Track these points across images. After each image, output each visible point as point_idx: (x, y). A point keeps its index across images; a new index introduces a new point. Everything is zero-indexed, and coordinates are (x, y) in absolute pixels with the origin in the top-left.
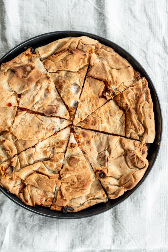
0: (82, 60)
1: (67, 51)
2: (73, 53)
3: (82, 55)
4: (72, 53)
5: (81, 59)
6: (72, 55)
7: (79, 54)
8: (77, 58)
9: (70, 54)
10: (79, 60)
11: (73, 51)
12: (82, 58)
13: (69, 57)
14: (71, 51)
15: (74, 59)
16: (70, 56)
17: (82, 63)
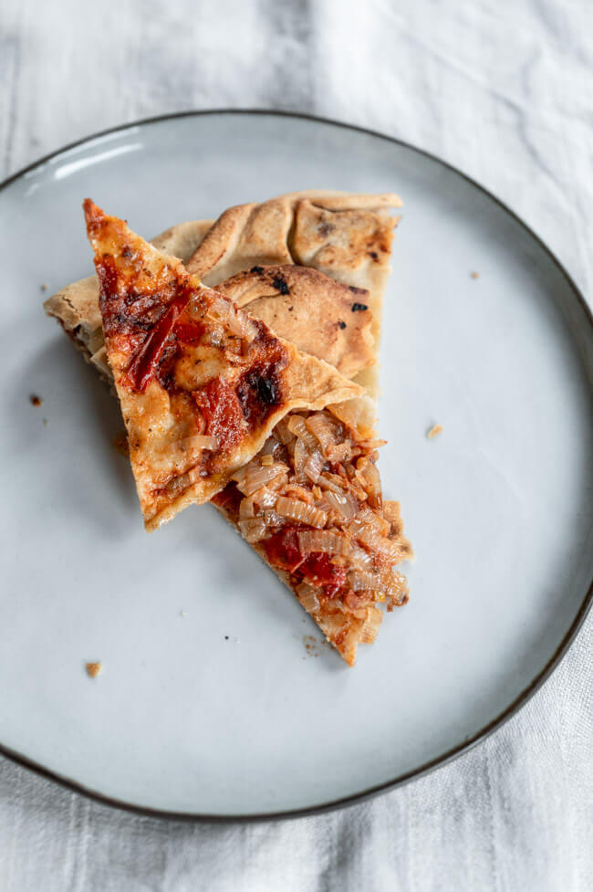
0: (341, 337)
1: (255, 279)
2: (292, 287)
3: (344, 302)
4: (282, 287)
5: (340, 330)
6: (287, 298)
7: (326, 294)
8: (316, 318)
9: (272, 291)
10: (327, 328)
11: (287, 274)
12: (343, 326)
13: (267, 308)
14: (275, 278)
15: (296, 325)
16: (271, 307)
17: (341, 357)
